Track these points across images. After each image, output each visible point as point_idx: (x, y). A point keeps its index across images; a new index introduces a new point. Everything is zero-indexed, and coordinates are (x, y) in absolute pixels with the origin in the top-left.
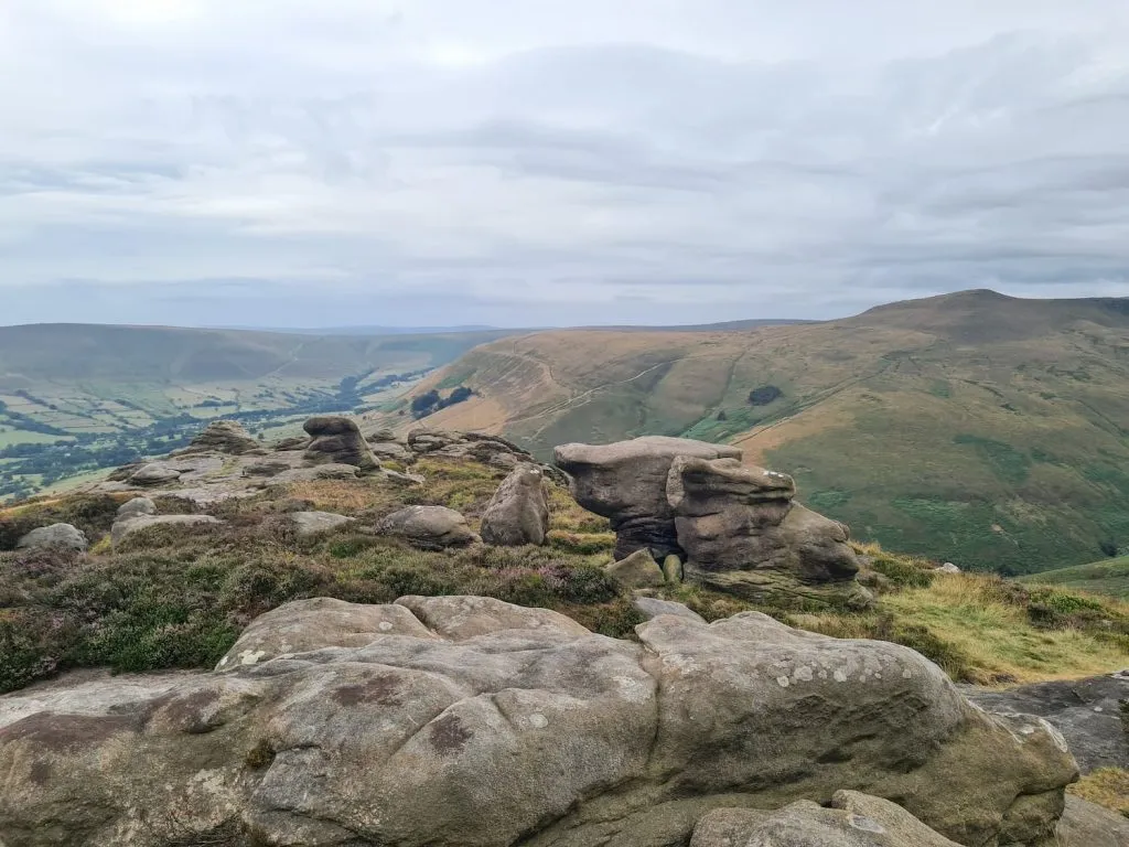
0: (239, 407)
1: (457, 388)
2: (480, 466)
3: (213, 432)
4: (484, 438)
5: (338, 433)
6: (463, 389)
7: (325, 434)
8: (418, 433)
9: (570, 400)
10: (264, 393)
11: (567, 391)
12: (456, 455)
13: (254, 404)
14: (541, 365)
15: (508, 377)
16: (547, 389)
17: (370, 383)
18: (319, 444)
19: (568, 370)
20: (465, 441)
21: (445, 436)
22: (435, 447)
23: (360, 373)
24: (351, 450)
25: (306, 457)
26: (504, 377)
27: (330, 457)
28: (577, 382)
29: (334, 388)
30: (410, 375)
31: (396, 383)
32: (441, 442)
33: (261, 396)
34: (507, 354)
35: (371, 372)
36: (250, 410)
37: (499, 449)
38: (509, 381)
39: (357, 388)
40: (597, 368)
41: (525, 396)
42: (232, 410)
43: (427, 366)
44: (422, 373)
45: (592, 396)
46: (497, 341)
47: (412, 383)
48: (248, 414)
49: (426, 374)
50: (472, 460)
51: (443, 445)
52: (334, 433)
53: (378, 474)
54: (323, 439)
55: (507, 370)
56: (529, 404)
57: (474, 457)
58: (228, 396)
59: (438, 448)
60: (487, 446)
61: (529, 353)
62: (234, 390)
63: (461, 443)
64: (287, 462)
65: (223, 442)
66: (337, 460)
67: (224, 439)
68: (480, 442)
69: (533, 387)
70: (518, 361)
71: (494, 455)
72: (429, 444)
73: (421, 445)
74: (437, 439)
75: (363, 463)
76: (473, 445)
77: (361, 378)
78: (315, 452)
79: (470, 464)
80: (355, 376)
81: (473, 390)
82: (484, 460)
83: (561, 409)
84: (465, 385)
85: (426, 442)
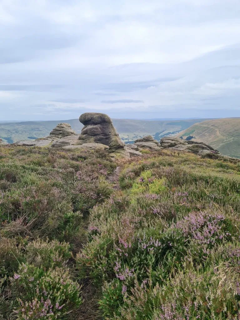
0: (129, 140)
1: (189, 136)
2: (193, 154)
3: (58, 128)
4: (196, 143)
5: (99, 124)
6: (190, 136)
7: (91, 124)
8: (165, 139)
9: (225, 141)
10: (135, 136)
11: (225, 138)
12: (182, 149)
13: (132, 139)
14: (216, 129)
15: (205, 133)
16: (218, 137)
17: (163, 134)
18: (87, 130)
19: (225, 131)
20: (187, 143)
21: (177, 141)
22: (172, 145)
23: (161, 131)
24: (106, 135)
25: (80, 139)
26: (203, 133)
27: (93, 139)
28: (228, 135)
29: (153, 135)
30: (175, 132)
31: (171, 134)
32: (175, 143)
33: (134, 137)
34: (205, 126)
35: (164, 131)
36: (131, 141)
37: (203, 148)
38: (205, 134)
39: (160, 136)
40: (235, 130)
41: (210, 139)
42: (127, 141)
43: (180, 130)
44: (178, 131)
45: (233, 139)
46: (202, 122)
47: (175, 135)
48: (131, 142)
49: (179, 132)
50: (189, 152)
51: (176, 145)
52: (96, 124)
53: (122, 152)
54: (90, 127)
55: (205, 131)
56: (211, 141)
57: (190, 151)
58: (126, 137)
59: (173, 146)
60: (197, 146)
61: (212, 126)
62: (128, 135)
63: (185, 144)
64: (69, 141)
65: (61, 134)
66: (97, 141)
67: (61, 132)
68: (194, 144)
69: (213, 136)
70: (208, 128)
71: (200, 151)
72: (170, 144)
73: (165, 144)
74: (173, 142)
75: (113, 144)
76: (190, 145)
77: (161, 133)
78: (85, 135)
79: (188, 154)
80: (159, 132)
81: (193, 137)
82: (196, 152)
83: (222, 143)
84: (191, 135)
85: (168, 143)
